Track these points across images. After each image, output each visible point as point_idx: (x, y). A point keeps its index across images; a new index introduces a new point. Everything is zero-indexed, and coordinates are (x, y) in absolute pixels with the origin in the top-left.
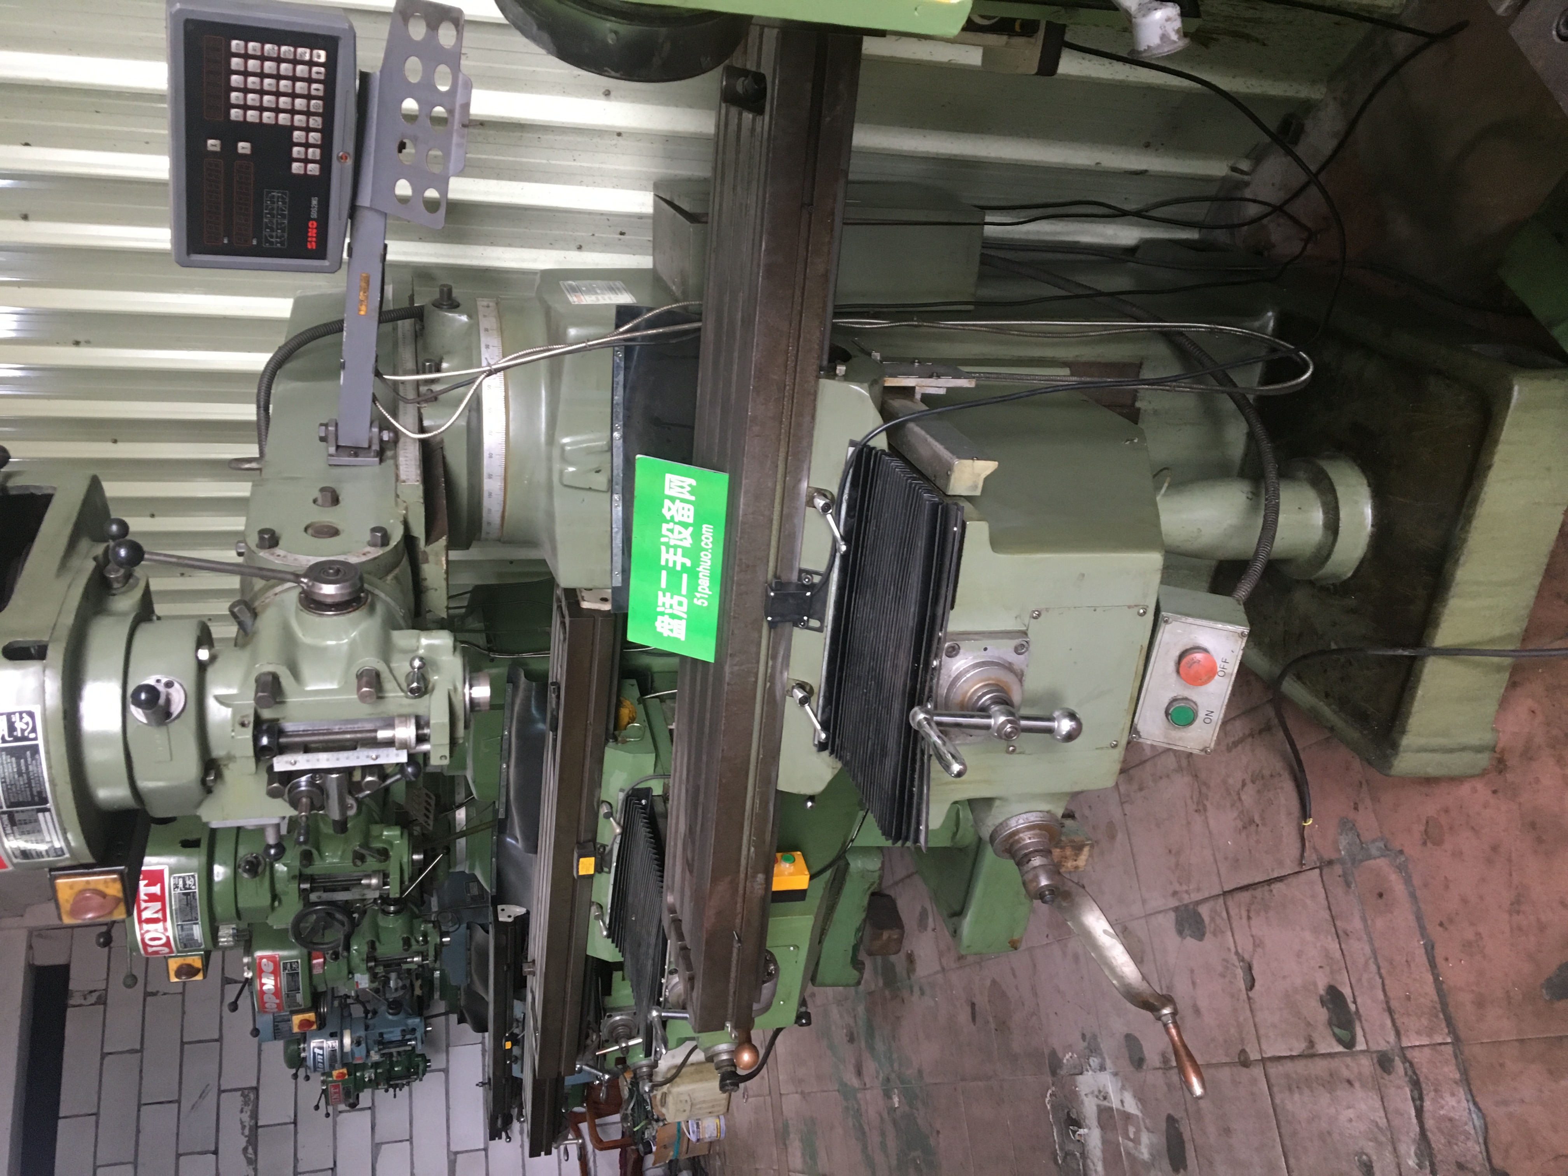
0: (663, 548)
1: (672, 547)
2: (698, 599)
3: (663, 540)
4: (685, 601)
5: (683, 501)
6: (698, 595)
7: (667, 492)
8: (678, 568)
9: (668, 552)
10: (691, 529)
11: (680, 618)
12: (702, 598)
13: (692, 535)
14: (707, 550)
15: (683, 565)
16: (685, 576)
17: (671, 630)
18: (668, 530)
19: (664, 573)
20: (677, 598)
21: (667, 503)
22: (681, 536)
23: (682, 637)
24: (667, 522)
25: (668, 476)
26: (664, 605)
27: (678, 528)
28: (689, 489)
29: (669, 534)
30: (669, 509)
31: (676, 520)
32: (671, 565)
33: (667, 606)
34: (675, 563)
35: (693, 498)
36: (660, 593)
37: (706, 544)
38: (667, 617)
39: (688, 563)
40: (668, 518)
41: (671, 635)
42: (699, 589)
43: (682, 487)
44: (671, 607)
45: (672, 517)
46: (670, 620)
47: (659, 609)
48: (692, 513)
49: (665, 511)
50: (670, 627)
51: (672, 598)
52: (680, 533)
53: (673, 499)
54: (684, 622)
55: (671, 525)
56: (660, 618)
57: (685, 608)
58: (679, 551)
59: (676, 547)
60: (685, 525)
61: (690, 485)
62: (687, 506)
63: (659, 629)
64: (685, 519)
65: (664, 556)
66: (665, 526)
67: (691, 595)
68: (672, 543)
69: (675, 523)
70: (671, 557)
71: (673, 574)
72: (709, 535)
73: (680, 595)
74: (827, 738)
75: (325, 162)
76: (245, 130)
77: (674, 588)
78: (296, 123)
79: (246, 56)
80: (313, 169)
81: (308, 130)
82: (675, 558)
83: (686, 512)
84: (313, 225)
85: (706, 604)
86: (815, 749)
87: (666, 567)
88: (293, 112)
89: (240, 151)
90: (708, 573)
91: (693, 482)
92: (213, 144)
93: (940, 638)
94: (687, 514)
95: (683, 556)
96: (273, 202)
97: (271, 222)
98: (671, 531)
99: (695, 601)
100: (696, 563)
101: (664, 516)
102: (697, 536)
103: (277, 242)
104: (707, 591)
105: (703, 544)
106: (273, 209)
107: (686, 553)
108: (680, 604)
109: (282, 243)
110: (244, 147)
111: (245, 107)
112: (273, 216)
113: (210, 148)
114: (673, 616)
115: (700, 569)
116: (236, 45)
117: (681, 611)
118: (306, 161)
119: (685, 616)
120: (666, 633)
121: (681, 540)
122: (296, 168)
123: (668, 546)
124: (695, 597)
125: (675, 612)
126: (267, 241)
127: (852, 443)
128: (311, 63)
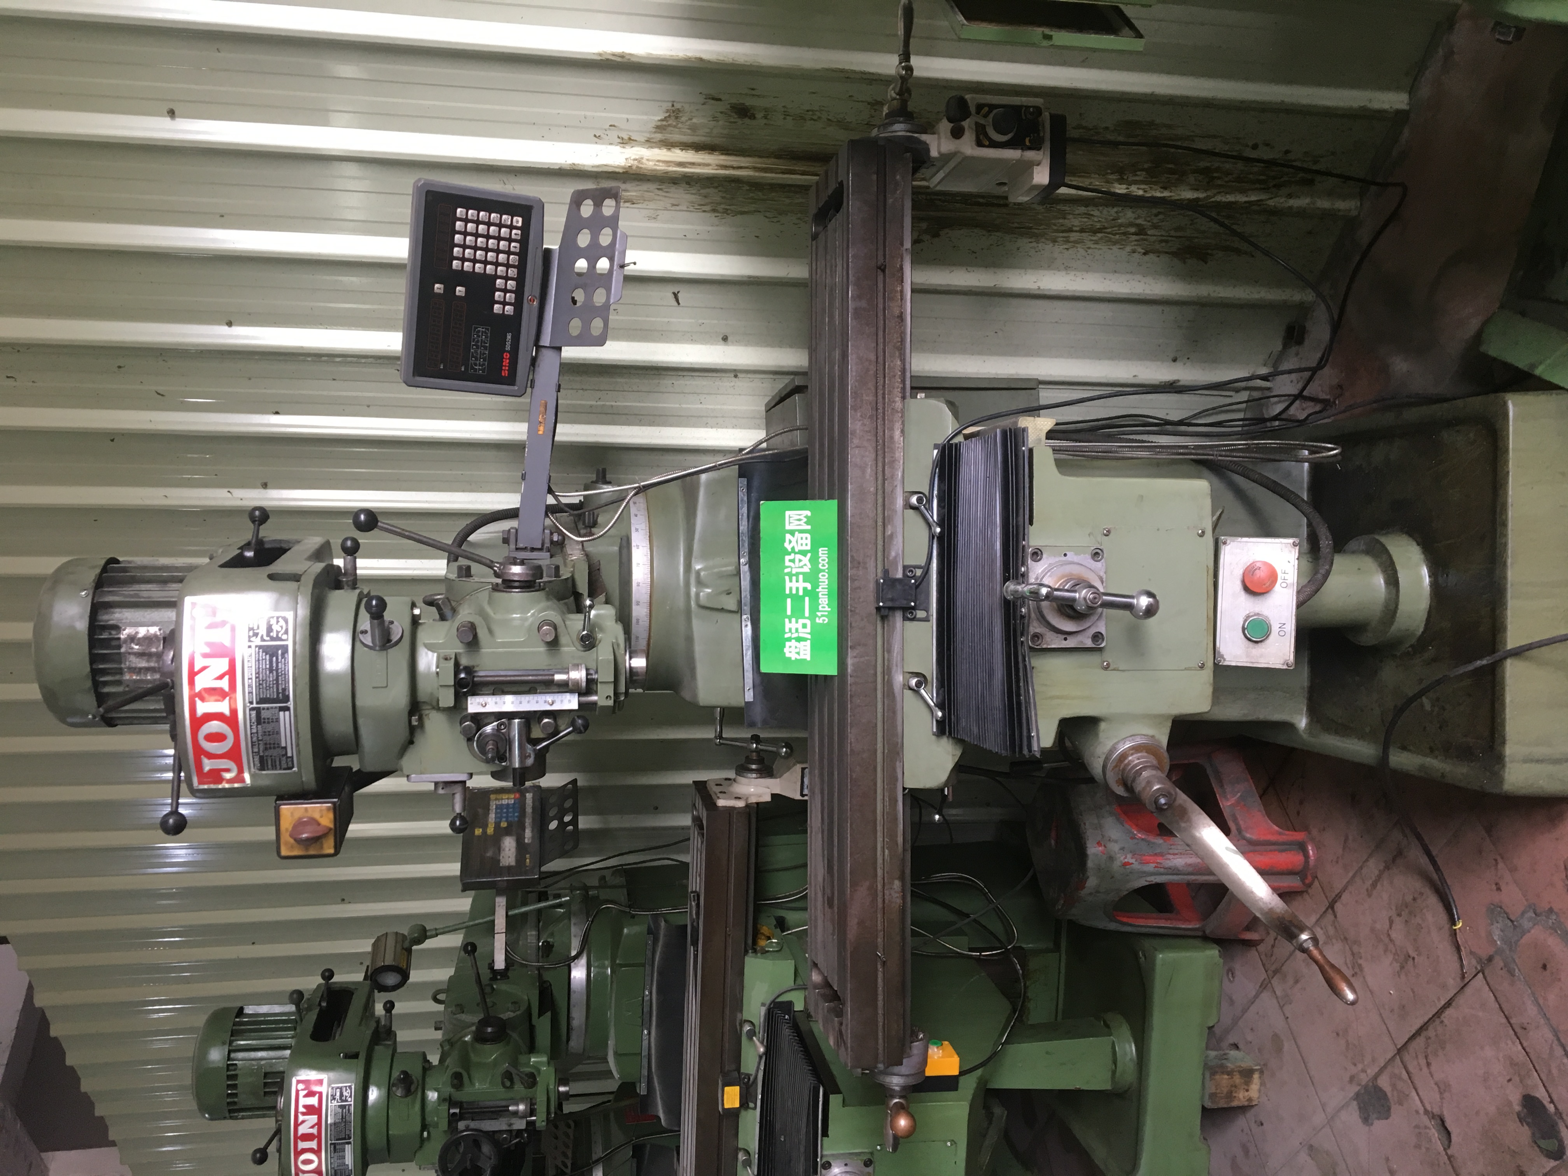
0: (787, 578)
1: (794, 575)
2: (820, 618)
3: (786, 571)
4: (808, 622)
5: (801, 531)
6: (819, 614)
7: (788, 527)
8: (801, 593)
9: (791, 581)
10: (809, 555)
11: (805, 640)
12: (823, 616)
13: (810, 561)
14: (824, 571)
15: (805, 589)
16: (807, 599)
17: (798, 653)
18: (790, 561)
19: (789, 601)
20: (801, 621)
21: (788, 536)
22: (801, 564)
23: (808, 658)
24: (789, 554)
25: (788, 513)
26: (790, 630)
27: (798, 557)
28: (805, 520)
29: (791, 564)
30: (790, 542)
31: (797, 550)
32: (794, 592)
33: (793, 631)
34: (797, 589)
35: (809, 527)
36: (787, 620)
37: (823, 566)
38: (793, 641)
39: (809, 586)
40: (790, 550)
41: (798, 657)
42: (820, 609)
43: (799, 520)
44: (797, 630)
45: (793, 548)
46: (797, 644)
47: (786, 636)
48: (809, 542)
49: (786, 545)
50: (797, 650)
51: (797, 622)
52: (800, 561)
53: (792, 533)
54: (809, 642)
55: (792, 556)
56: (788, 644)
57: (808, 630)
58: (801, 577)
59: (797, 574)
60: (803, 553)
61: (806, 517)
62: (804, 535)
63: (788, 655)
64: (804, 548)
65: (788, 585)
66: (787, 558)
67: (813, 617)
68: (794, 572)
69: (796, 553)
70: (794, 585)
71: (797, 599)
72: (825, 557)
73: (804, 617)
74: (944, 715)
75: (518, 305)
76: (462, 277)
77: (798, 613)
78: (499, 273)
79: (466, 221)
80: (509, 309)
81: (506, 278)
82: (797, 585)
83: (804, 542)
84: (506, 356)
85: (827, 620)
86: (934, 737)
87: (791, 595)
88: (497, 264)
89: (457, 293)
90: (826, 591)
91: (809, 513)
92: (438, 287)
93: (1024, 546)
94: (803, 542)
95: (804, 581)
96: (478, 336)
97: (476, 352)
98: (793, 561)
99: (817, 620)
100: (815, 585)
101: (786, 549)
102: (814, 561)
103: (480, 370)
104: (827, 609)
105: (820, 566)
106: (478, 341)
107: (807, 577)
108: (804, 626)
109: (483, 371)
110: (460, 290)
111: (463, 260)
112: (478, 347)
113: (436, 290)
114: (799, 639)
115: (820, 589)
116: (460, 212)
117: (805, 633)
118: (504, 303)
119: (809, 636)
120: (794, 656)
121: (802, 567)
122: (497, 308)
123: (790, 575)
124: (817, 616)
125: (801, 635)
126: (472, 368)
127: (936, 446)
128: (511, 227)
